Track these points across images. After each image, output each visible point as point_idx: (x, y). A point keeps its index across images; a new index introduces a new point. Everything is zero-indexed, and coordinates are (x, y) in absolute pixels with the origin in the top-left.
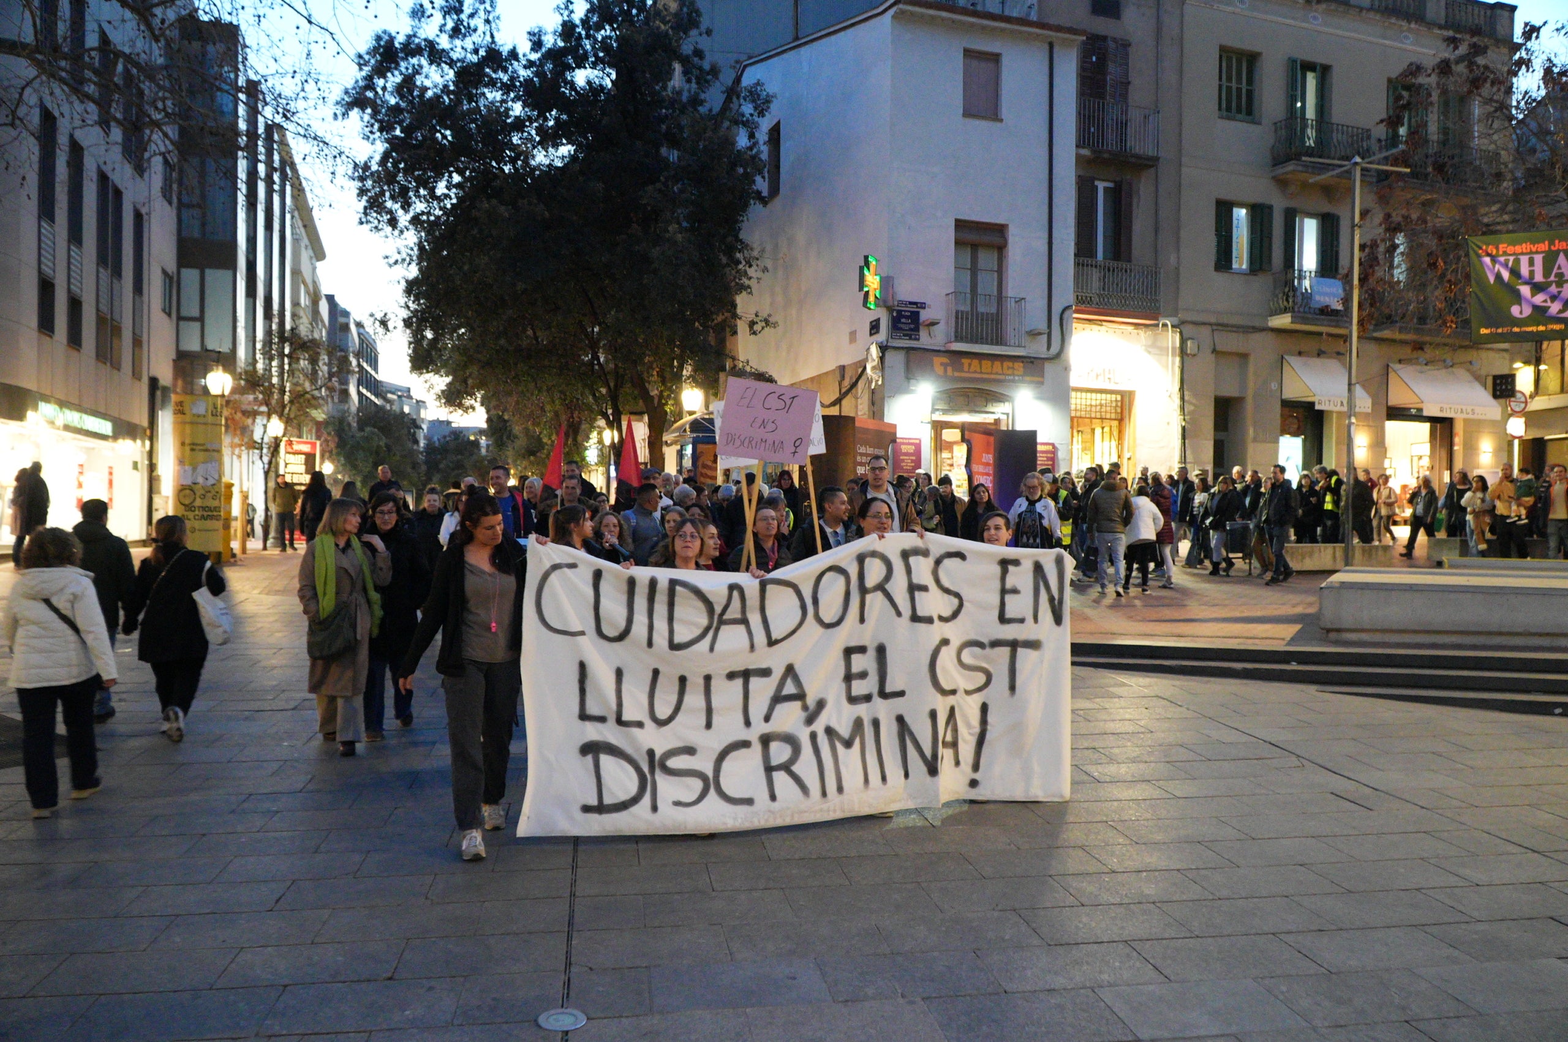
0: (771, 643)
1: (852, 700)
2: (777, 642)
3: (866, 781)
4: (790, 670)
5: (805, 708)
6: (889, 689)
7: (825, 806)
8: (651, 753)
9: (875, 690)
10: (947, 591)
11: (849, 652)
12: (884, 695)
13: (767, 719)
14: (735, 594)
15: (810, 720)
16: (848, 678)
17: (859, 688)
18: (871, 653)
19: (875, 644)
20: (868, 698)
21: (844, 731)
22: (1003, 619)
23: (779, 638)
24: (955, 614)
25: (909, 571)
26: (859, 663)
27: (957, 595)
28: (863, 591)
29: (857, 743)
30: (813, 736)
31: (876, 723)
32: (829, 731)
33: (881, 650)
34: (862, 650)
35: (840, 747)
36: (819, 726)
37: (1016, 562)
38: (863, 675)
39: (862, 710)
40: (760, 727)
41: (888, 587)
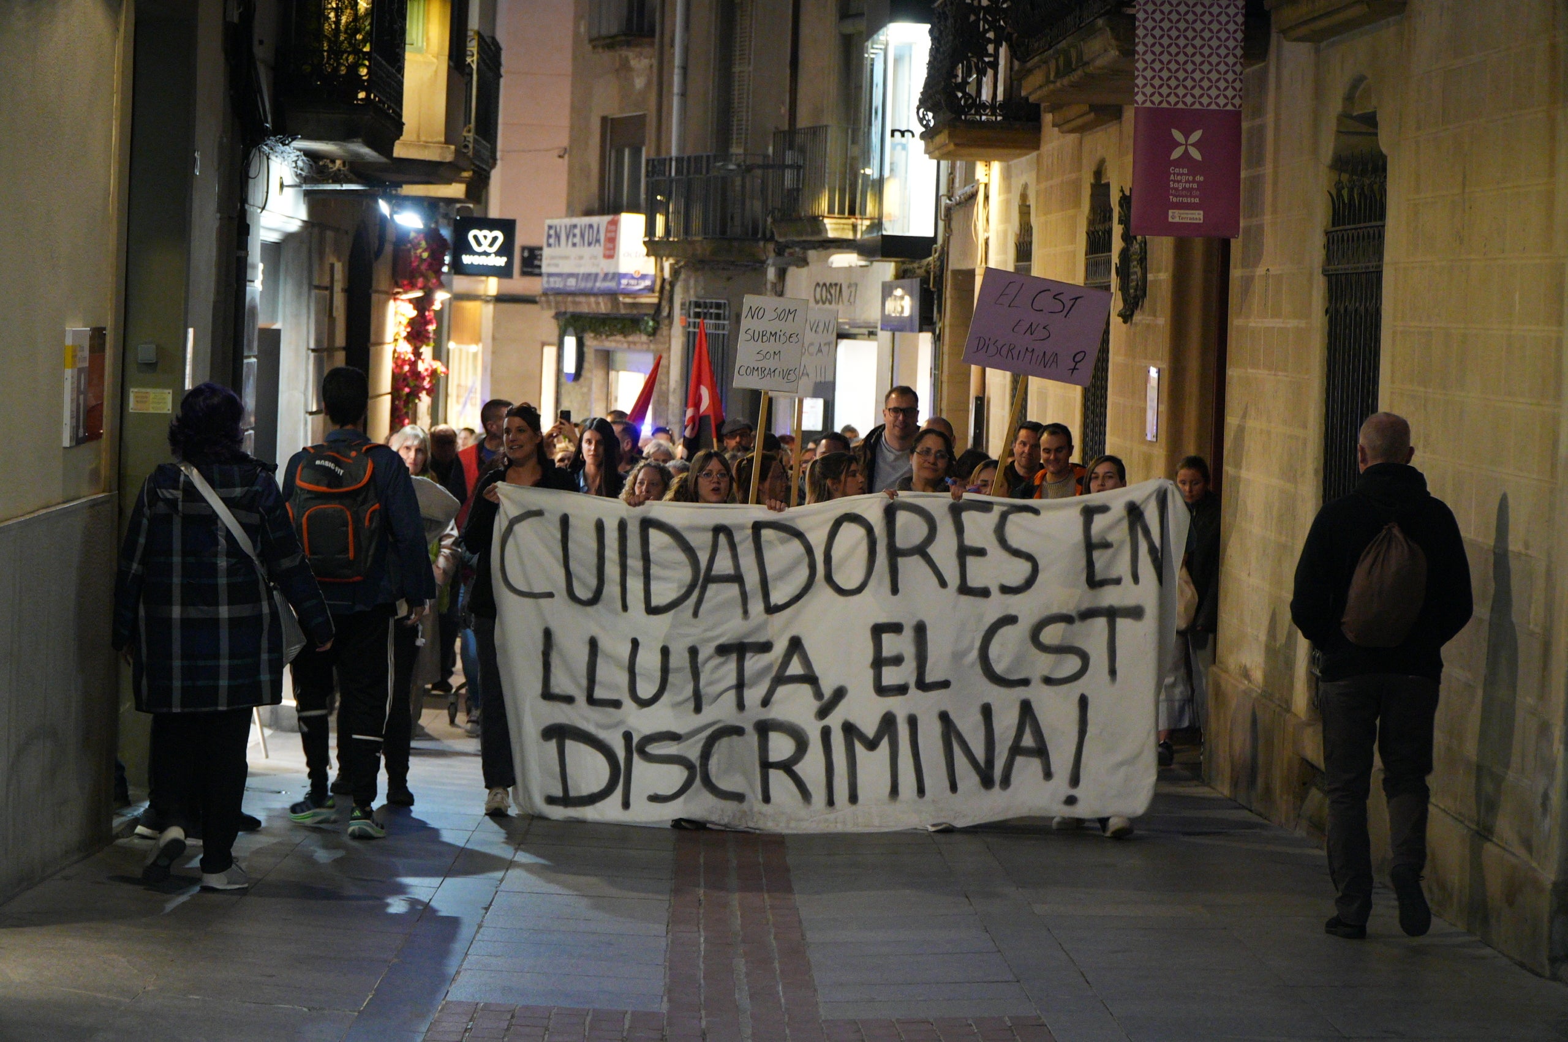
0: (771, 609)
1: (881, 690)
2: (779, 609)
3: (894, 791)
4: (796, 644)
5: (818, 695)
6: (929, 678)
7: (832, 816)
8: (628, 736)
9: (912, 681)
10: (1017, 553)
11: (878, 630)
12: (922, 685)
13: (766, 702)
14: (722, 538)
15: (823, 713)
16: (878, 663)
17: (891, 676)
18: (908, 634)
19: (914, 622)
20: (902, 690)
21: (870, 729)
22: (1094, 582)
23: (780, 603)
24: (1029, 583)
25: (960, 529)
26: (891, 644)
27: (1029, 557)
28: (894, 553)
29: (885, 744)
30: (826, 733)
31: (912, 721)
32: (849, 729)
33: (920, 630)
34: (896, 628)
35: (859, 747)
36: (835, 720)
37: (1104, 509)
38: (897, 660)
39: (893, 704)
40: (754, 712)
41: (930, 550)
